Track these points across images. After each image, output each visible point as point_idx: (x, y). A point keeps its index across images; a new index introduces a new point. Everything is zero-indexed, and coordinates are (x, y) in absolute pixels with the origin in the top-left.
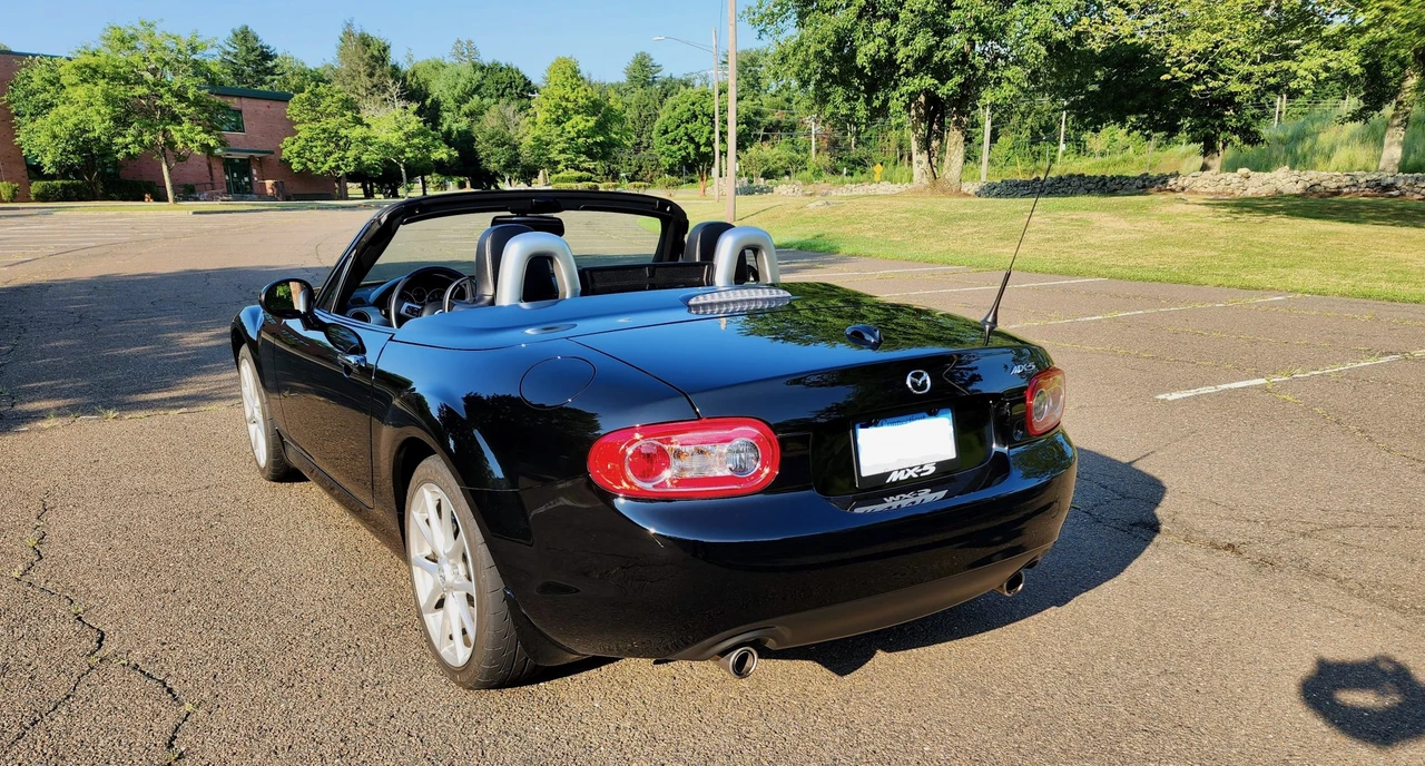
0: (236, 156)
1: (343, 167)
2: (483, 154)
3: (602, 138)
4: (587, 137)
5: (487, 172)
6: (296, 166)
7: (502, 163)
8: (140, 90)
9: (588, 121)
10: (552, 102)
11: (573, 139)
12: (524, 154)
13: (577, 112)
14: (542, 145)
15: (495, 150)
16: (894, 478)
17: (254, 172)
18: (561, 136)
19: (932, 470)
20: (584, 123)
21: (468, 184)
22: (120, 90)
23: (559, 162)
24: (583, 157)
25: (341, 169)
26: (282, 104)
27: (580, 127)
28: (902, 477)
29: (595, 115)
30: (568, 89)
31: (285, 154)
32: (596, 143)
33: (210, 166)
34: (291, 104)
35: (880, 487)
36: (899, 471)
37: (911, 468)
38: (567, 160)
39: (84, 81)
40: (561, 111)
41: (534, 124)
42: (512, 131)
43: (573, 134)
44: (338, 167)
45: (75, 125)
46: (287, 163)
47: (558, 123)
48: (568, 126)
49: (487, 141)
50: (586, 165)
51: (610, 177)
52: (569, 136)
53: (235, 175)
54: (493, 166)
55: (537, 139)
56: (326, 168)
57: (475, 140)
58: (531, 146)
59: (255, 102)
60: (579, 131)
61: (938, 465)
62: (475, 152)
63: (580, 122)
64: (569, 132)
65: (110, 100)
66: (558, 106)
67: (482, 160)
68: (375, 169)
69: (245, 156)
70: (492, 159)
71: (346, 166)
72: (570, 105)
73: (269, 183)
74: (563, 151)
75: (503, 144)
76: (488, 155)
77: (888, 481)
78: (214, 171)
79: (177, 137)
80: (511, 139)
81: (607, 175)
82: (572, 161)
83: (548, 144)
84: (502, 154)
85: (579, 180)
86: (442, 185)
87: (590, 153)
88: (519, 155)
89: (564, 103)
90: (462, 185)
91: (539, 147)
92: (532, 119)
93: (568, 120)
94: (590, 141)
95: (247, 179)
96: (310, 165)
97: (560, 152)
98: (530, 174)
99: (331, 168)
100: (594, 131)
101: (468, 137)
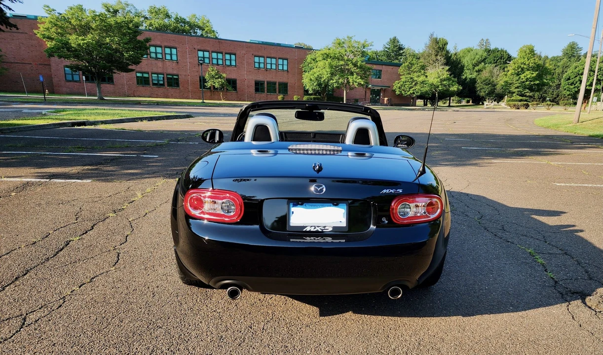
0: (376, 88)
1: (416, 93)
2: (479, 88)
3: (538, 82)
4: (531, 81)
5: (479, 96)
6: (398, 93)
7: (487, 92)
8: (342, 63)
9: (533, 74)
10: (516, 65)
11: (524, 82)
12: (498, 89)
13: (528, 70)
14: (508, 84)
15: (485, 86)
16: (308, 229)
17: (382, 94)
18: (518, 80)
19: (331, 229)
20: (530, 74)
21: (471, 102)
22: (335, 63)
23: (514, 93)
24: (527, 90)
26: (397, 68)
27: (528, 77)
28: (312, 229)
29: (537, 71)
30: (526, 59)
31: (395, 88)
32: (535, 84)
33: (366, 92)
34: (401, 68)
35: (301, 232)
36: (311, 227)
37: (318, 227)
38: (519, 91)
39: (324, 59)
40: (520, 69)
41: (506, 75)
42: (494, 79)
43: (524, 80)
44: (414, 93)
45: (318, 76)
46: (394, 91)
47: (518, 75)
48: (522, 76)
49: (482, 83)
50: (528, 94)
52: (522, 81)
53: (374, 95)
54: (482, 94)
55: (506, 82)
56: (409, 93)
57: (476, 82)
58: (502, 85)
59: (387, 67)
60: (527, 78)
61: (334, 228)
62: (475, 88)
63: (528, 74)
64: (522, 79)
65: (331, 66)
66: (519, 67)
67: (477, 91)
68: (429, 94)
69: (379, 88)
70: (482, 91)
72: (525, 67)
73: (386, 99)
74: (517, 87)
75: (489, 84)
76: (481, 89)
77: (304, 230)
78: (367, 94)
79: (351, 80)
80: (493, 82)
81: (540, 99)
82: (521, 92)
83: (510, 84)
84: (487, 89)
85: (521, 101)
86: (459, 102)
87: (531, 89)
88: (495, 89)
89: (522, 66)
90: (468, 102)
91: (506, 86)
92: (505, 73)
93: (523, 73)
94: (532, 83)
95: (378, 97)
96: (403, 92)
97: (516, 88)
98: (499, 98)
99: (411, 93)
100: (535, 79)
101: (473, 81)
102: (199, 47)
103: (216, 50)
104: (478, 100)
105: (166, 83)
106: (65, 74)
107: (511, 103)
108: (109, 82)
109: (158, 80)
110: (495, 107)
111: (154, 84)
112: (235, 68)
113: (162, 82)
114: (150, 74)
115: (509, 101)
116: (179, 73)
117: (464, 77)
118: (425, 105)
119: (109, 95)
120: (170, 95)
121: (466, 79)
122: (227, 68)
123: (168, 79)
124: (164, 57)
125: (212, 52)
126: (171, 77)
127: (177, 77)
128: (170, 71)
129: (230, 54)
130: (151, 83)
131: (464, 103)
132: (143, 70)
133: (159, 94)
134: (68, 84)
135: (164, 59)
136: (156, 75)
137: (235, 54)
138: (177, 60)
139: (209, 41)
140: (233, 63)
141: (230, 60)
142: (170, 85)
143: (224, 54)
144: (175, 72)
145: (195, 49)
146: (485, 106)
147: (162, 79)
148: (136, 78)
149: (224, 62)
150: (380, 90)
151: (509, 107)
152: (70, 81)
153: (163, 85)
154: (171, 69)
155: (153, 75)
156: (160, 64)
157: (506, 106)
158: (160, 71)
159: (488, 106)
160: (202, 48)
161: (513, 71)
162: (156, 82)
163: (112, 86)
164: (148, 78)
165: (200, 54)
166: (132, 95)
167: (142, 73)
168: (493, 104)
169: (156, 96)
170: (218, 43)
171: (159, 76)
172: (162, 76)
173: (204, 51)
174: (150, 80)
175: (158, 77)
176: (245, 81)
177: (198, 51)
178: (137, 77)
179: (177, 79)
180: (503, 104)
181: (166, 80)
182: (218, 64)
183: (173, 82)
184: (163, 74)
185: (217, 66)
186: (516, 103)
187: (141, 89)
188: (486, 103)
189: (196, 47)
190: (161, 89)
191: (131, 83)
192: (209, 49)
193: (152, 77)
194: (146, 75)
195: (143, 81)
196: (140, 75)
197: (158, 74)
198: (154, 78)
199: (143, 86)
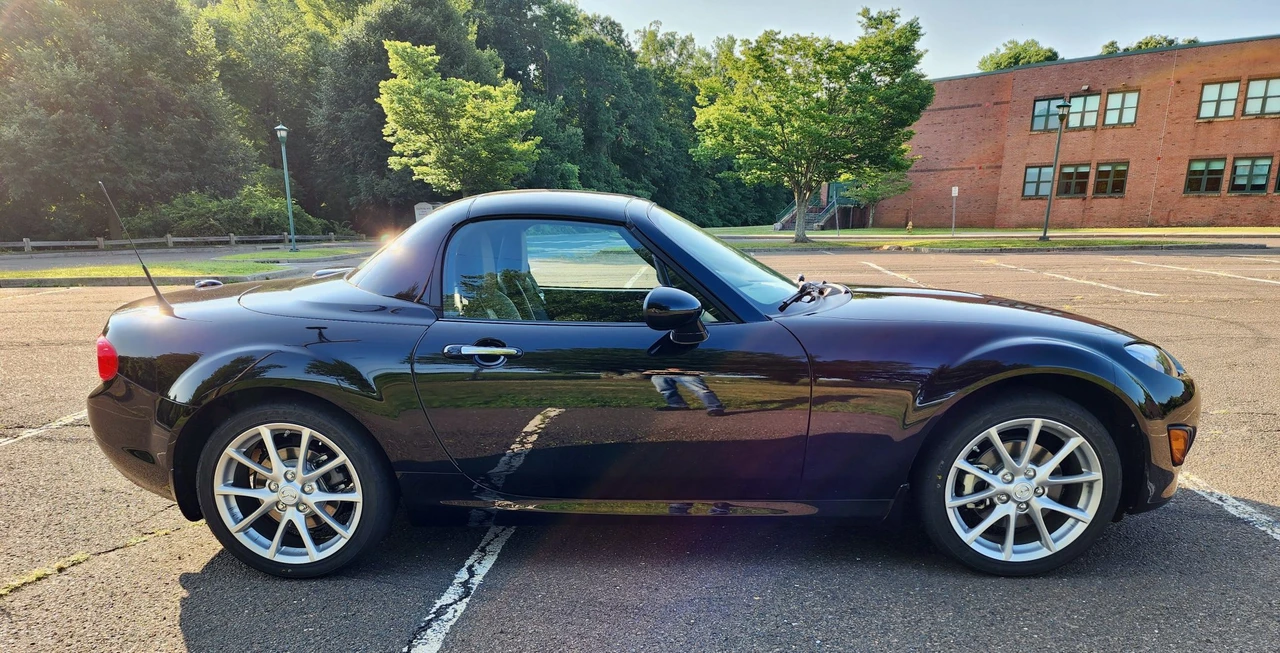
105: (1273, 182)
106: (1025, 183)
108: (1113, 191)
109: (1251, 176)
111: (1234, 188)
113: (1261, 181)
114: (1230, 160)
119: (1105, 224)
130: (1225, 185)
132: (1212, 152)
134: (1024, 203)
136: (1248, 163)
147: (1265, 170)
148: (1184, 177)
152: (1030, 198)
153: (1262, 188)
155: (1240, 163)
158: (1262, 148)
162: (1244, 181)
163: (1117, 202)
164: (1221, 172)
166: (1162, 223)
167: (1208, 160)
171: (1260, 162)
172: (1268, 162)
174: (1227, 176)
175: (1252, 166)
178: (1191, 173)
181: (1274, 174)
184: (1271, 157)
187: (1194, 203)
190: (1250, 200)
191: (1169, 190)
193: (1235, 168)
194: (1217, 166)
195: (1202, 182)
196: (1199, 166)
197: (1254, 158)
198: (1239, 171)
199: (1199, 197)
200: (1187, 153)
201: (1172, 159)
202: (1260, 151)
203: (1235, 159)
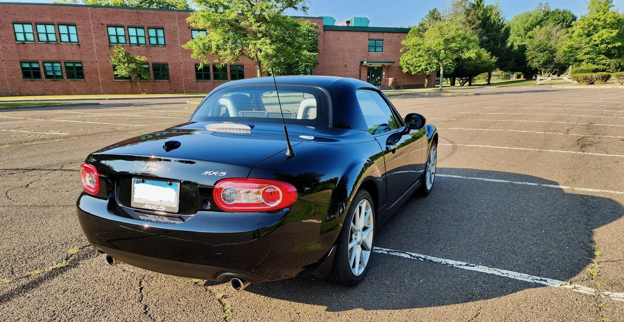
0: (376, 65)
1: (429, 69)
2: (530, 57)
3: (620, 44)
4: (608, 43)
5: (530, 68)
6: (405, 70)
7: (541, 62)
9: (612, 33)
10: (586, 22)
11: (597, 45)
12: (558, 56)
13: (604, 28)
14: (573, 50)
15: (538, 54)
17: (384, 74)
18: (588, 43)
20: (608, 34)
21: (522, 77)
23: (582, 61)
24: (603, 56)
25: (428, 70)
26: (403, 35)
27: (604, 37)
29: (617, 29)
30: (601, 13)
31: (400, 63)
32: (614, 47)
33: (360, 71)
38: (590, 58)
40: (592, 27)
41: (571, 37)
42: (552, 42)
43: (598, 42)
44: (426, 69)
46: (401, 68)
47: (588, 35)
48: (595, 37)
49: (534, 49)
50: (604, 62)
51: (619, 70)
52: (596, 43)
53: (373, 76)
54: (535, 65)
55: (571, 47)
56: (420, 70)
57: (526, 49)
58: (564, 51)
59: (391, 35)
60: (603, 40)
62: (525, 57)
63: (606, 34)
64: (595, 41)
66: (589, 25)
67: (528, 61)
69: (380, 65)
70: (535, 60)
71: (431, 68)
72: (600, 23)
73: (391, 80)
74: (588, 53)
75: (545, 50)
76: (533, 58)
78: (362, 74)
80: (551, 47)
81: (617, 68)
82: (593, 59)
83: (577, 49)
84: (543, 57)
85: (596, 71)
86: (507, 77)
87: (609, 54)
88: (554, 57)
89: (596, 22)
90: (519, 77)
91: (571, 52)
92: (569, 35)
93: (596, 33)
94: (610, 46)
95: (379, 78)
96: (411, 68)
97: (586, 54)
98: (561, 69)
99: (422, 70)
100: (615, 40)
101: (523, 48)
102: (108, 22)
103: (134, 23)
104: (530, 74)
105: (65, 74)
107: (579, 75)
109: (54, 71)
110: (553, 82)
111: (48, 77)
112: (164, 49)
113: (59, 74)
114: (41, 63)
115: (576, 72)
116: (83, 60)
117: (509, 45)
118: (453, 84)
120: (71, 89)
121: (512, 46)
122: (153, 49)
123: (67, 68)
124: (58, 38)
125: (128, 27)
126: (71, 65)
127: (80, 65)
128: (69, 57)
129: (156, 28)
130: (43, 75)
131: (514, 78)
132: (30, 59)
133: (57, 90)
135: (59, 41)
136: (50, 65)
137: (163, 29)
138: (78, 42)
139: (123, 12)
140: (161, 41)
141: (157, 37)
142: (71, 76)
143: (146, 29)
144: (76, 59)
145: (102, 24)
146: (538, 82)
147: (59, 69)
148: (20, 70)
149: (147, 40)
150: (382, 67)
151: (576, 82)
153: (61, 77)
154: (71, 56)
155: (46, 65)
156: (53, 49)
157: (570, 81)
158: (54, 58)
159: (542, 82)
160: (113, 23)
161: (581, 31)
162: (51, 74)
164: (38, 69)
165: (112, 31)
166: (18, 94)
167: (30, 63)
168: (550, 78)
169: (52, 93)
170: (136, 15)
171: (56, 65)
172: (59, 65)
173: (116, 27)
174: (42, 71)
175: (53, 66)
176: (180, 66)
177: (108, 27)
178: (23, 69)
179: (80, 68)
180: (565, 77)
181: (64, 71)
182: (138, 44)
183: (76, 72)
184: (60, 62)
185: (137, 47)
186: (589, 75)
187: (30, 84)
188: (539, 77)
189: (103, 21)
190: (58, 83)
191: (15, 77)
192: (123, 23)
193: (44, 67)
194: (35, 66)
195: (32, 74)
196: (26, 65)
197: (52, 62)
198: (47, 69)
199: (32, 81)
200: (17, 58)
201: (10, 61)
202: (54, 59)
203: (43, 63)
